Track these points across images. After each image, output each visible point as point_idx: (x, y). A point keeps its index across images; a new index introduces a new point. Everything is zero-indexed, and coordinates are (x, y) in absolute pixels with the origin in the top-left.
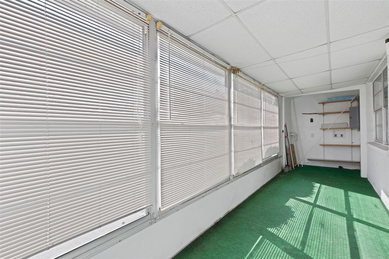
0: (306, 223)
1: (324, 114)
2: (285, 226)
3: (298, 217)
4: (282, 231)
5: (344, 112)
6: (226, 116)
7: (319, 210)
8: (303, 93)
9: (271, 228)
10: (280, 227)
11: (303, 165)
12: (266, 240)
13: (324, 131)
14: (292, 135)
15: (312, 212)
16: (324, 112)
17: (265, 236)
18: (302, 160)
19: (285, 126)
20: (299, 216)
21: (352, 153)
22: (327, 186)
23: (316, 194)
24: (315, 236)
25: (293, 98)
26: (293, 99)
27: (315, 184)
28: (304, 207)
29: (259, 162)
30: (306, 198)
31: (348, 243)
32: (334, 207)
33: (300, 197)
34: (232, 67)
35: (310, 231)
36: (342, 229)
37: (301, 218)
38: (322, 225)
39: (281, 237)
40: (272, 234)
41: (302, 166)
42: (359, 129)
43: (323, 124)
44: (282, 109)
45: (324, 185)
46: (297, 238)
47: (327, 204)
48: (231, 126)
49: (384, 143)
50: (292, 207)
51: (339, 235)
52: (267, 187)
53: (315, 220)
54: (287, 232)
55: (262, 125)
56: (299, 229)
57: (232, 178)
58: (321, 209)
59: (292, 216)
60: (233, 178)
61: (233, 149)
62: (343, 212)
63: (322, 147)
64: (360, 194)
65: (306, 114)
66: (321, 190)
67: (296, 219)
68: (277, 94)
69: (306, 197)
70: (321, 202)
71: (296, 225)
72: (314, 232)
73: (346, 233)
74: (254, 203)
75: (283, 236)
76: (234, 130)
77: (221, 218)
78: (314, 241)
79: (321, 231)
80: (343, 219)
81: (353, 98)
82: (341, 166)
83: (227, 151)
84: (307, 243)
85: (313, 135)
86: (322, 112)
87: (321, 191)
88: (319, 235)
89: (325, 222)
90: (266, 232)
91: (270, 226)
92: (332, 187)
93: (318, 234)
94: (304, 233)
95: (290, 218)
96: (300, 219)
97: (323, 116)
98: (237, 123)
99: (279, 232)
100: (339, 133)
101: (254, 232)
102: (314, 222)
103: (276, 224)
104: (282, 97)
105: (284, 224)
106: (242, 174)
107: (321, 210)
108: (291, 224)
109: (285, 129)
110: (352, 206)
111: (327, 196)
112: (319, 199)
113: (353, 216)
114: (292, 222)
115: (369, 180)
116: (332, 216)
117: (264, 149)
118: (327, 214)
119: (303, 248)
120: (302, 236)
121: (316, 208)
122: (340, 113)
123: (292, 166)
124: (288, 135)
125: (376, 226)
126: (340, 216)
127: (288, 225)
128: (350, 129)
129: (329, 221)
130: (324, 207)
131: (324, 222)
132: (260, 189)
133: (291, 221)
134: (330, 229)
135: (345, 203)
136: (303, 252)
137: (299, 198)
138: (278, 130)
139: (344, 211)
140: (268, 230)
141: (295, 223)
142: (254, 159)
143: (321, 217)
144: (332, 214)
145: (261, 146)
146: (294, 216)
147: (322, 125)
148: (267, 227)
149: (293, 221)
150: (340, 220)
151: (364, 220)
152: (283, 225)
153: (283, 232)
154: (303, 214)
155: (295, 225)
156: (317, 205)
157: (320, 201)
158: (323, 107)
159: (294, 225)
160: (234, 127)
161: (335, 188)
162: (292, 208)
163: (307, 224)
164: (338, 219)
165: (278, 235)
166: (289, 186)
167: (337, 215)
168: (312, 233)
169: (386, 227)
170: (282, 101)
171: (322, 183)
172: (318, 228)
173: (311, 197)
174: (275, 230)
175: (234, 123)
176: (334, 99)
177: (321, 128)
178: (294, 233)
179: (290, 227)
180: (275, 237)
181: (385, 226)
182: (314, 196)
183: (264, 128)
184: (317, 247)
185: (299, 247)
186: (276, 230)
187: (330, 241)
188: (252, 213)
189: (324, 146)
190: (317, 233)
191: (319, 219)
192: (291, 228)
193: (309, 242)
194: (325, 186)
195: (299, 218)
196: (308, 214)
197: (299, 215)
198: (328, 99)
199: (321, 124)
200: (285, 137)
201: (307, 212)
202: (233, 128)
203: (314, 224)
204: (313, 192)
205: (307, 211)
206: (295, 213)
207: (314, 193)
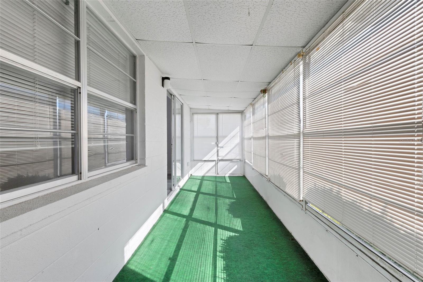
12: (232, 196)
15: (216, 217)
17: (234, 198)
33: (235, 235)
37: (222, 210)
46: (220, 200)
50: (233, 217)
53: (213, 211)
62: (192, 223)
70: (210, 232)
75: (226, 200)
89: (206, 212)
91: (235, 201)
95: (229, 209)
102: (213, 209)
113: (186, 219)
121: (214, 222)
126: (196, 217)
149: (226, 207)
150: (196, 214)
152: (229, 204)
156: (213, 227)
165: (229, 199)
172: (211, 206)
173: (222, 239)
179: (226, 204)
186: (231, 201)
197: (225, 212)
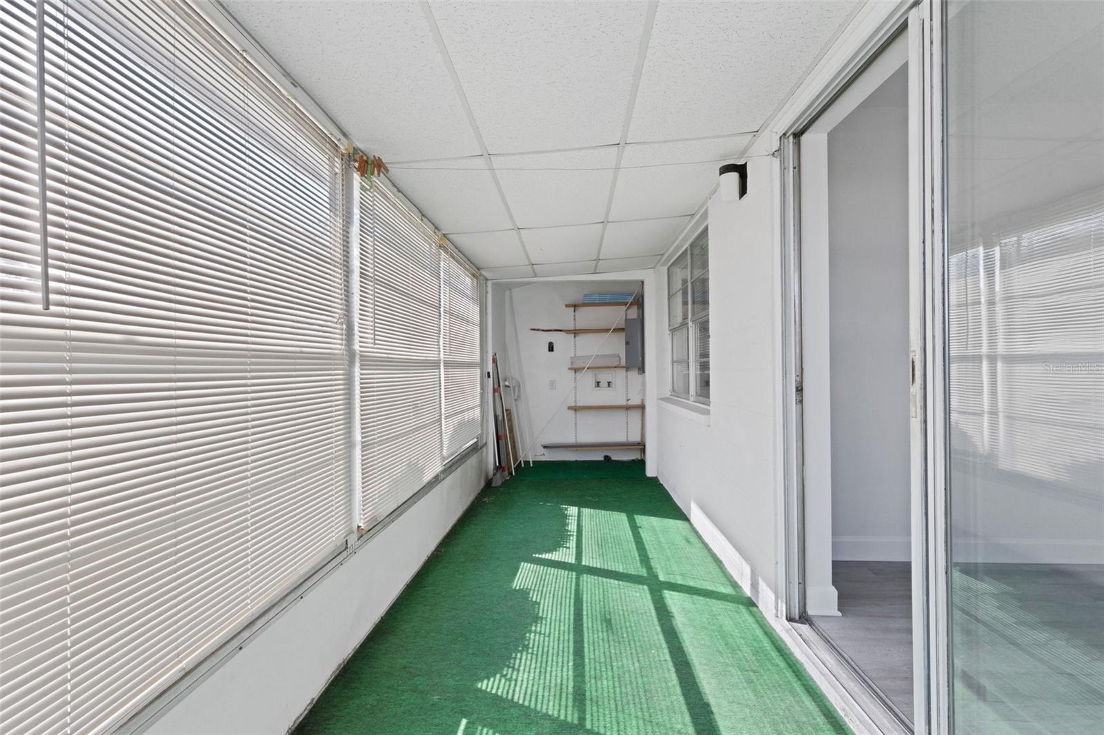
0: (572, 629)
1: (576, 332)
2: (524, 657)
3: (549, 616)
4: (520, 679)
5: (616, 330)
6: (336, 320)
7: (593, 580)
8: (536, 276)
9: (489, 680)
10: (511, 665)
11: (533, 462)
12: (480, 728)
13: (575, 373)
14: (507, 383)
15: (579, 589)
16: (577, 328)
17: (475, 716)
18: (531, 450)
19: (494, 361)
20: (552, 611)
21: (627, 423)
22: (592, 510)
23: (575, 537)
24: (600, 663)
25: (510, 287)
26: (510, 290)
27: (566, 509)
28: (558, 581)
29: (435, 468)
30: (558, 553)
31: (668, 657)
32: (618, 563)
33: (542, 554)
34: (356, 150)
35: (586, 650)
36: (649, 622)
37: (558, 618)
38: (608, 622)
39: (521, 702)
40: (496, 699)
41: (531, 465)
42: (642, 369)
43: (573, 355)
44: (487, 314)
45: (587, 509)
46: (562, 684)
47: (603, 560)
48: (351, 354)
49: (692, 399)
50: (530, 589)
51: (646, 639)
52: (455, 539)
53: (589, 613)
54: (532, 675)
55: (442, 356)
56: (561, 653)
57: (353, 539)
58: (594, 575)
59: (537, 619)
60: (358, 539)
61: (358, 437)
62: (638, 571)
63: (572, 413)
64: (656, 519)
65: (538, 330)
66: (584, 521)
67: (546, 625)
68: (476, 270)
69: (556, 551)
70: (591, 556)
71: (551, 644)
72: (594, 650)
73: (659, 629)
74: (426, 605)
75: (525, 694)
76: (361, 369)
77: (315, 701)
78: (601, 679)
79: (609, 641)
80: (643, 589)
81: (630, 300)
82: (609, 455)
83: (338, 447)
84: (588, 694)
85: (553, 384)
86: (572, 328)
87: (584, 524)
88: (608, 653)
89: (612, 610)
90: (477, 698)
91: (483, 674)
92: (603, 511)
93: (604, 653)
94: (574, 665)
95: (531, 626)
96: (555, 621)
97: (575, 337)
98: (372, 345)
99: (513, 683)
100: (604, 377)
101: (438, 716)
103: (499, 661)
104: (487, 279)
105: (521, 652)
106: (387, 516)
107: (596, 577)
108: (539, 644)
109: (495, 368)
110: (652, 553)
111: (599, 536)
112: (584, 550)
113: (658, 578)
114: (540, 636)
115: (661, 482)
116: (620, 589)
117: (447, 427)
118: (611, 587)
119: (582, 715)
120: (571, 673)
121: (585, 575)
122: (607, 330)
123: (509, 468)
124: (499, 386)
125: (701, 589)
126: (637, 586)
127: (530, 651)
128: (625, 369)
129: (618, 605)
130: (600, 569)
131: (610, 613)
132: (435, 551)
133: (535, 636)
134: (626, 627)
135: (636, 545)
136: (585, 726)
137: (540, 556)
138: (478, 371)
139: (640, 569)
140: (480, 690)
141: (547, 639)
142: (421, 463)
143: (600, 601)
144: (619, 585)
145: (440, 420)
146: (540, 615)
147: (573, 359)
148: (475, 678)
149: (540, 633)
150: (638, 595)
151: (679, 581)
152: (519, 655)
153: (522, 681)
154: (559, 602)
155: (548, 646)
156: (585, 566)
157: (588, 554)
158: (574, 316)
159: (546, 644)
160: (361, 361)
161: (608, 512)
162: (532, 592)
163: (574, 631)
164: (634, 594)
165: (510, 697)
166: (512, 526)
167: (629, 584)
168: (592, 657)
169: (717, 588)
170: (487, 292)
171: (581, 504)
172: (600, 634)
173: (567, 548)
174: (500, 681)
175: (360, 347)
176: (597, 298)
177: (570, 367)
178: (551, 671)
179: (537, 655)
180: (504, 708)
181: (715, 586)
182: (572, 543)
183: (447, 364)
184: (612, 695)
185: (571, 717)
186: (503, 680)
187: (633, 664)
188: (423, 643)
189: (576, 410)
190: (602, 651)
191: (598, 606)
192: (539, 660)
193: (590, 687)
194: (589, 510)
195: (554, 617)
196: (570, 598)
197: (550, 609)
198: (585, 296)
199: (571, 358)
200: (494, 391)
201: (568, 595)
202: (357, 364)
203: (590, 625)
204: (568, 531)
205: (566, 590)
206: (542, 606)
207: (570, 535)
